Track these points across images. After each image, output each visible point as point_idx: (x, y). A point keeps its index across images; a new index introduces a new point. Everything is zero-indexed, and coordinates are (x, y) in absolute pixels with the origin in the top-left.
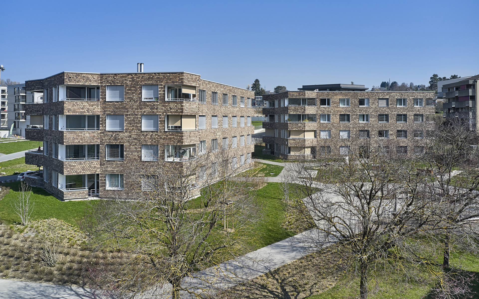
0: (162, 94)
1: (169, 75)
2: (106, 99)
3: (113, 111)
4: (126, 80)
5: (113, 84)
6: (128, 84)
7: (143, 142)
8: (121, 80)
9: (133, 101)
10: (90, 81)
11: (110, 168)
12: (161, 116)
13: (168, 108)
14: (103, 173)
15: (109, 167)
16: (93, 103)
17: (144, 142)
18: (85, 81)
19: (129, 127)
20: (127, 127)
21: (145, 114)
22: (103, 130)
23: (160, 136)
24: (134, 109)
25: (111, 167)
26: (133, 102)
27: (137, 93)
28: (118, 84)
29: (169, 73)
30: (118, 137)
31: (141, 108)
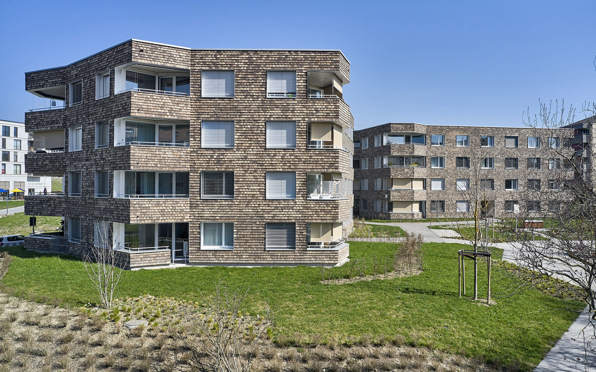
0: (302, 86)
1: (313, 54)
2: (201, 93)
3: (214, 114)
4: (237, 61)
5: (214, 68)
6: (242, 68)
7: (268, 167)
8: (229, 61)
9: (250, 97)
10: (175, 61)
11: (209, 213)
12: (300, 124)
13: (312, 109)
14: (195, 220)
15: (206, 210)
16: (179, 100)
17: (271, 167)
18: (166, 59)
19: (243, 142)
20: (240, 142)
21: (272, 119)
22: (195, 147)
23: (299, 157)
24: (253, 111)
25: (210, 210)
26: (251, 99)
27: (258, 84)
28: (224, 68)
29: (315, 52)
30: (223, 160)
31: (264, 109)
